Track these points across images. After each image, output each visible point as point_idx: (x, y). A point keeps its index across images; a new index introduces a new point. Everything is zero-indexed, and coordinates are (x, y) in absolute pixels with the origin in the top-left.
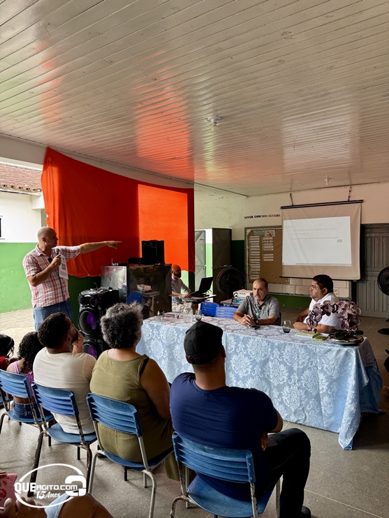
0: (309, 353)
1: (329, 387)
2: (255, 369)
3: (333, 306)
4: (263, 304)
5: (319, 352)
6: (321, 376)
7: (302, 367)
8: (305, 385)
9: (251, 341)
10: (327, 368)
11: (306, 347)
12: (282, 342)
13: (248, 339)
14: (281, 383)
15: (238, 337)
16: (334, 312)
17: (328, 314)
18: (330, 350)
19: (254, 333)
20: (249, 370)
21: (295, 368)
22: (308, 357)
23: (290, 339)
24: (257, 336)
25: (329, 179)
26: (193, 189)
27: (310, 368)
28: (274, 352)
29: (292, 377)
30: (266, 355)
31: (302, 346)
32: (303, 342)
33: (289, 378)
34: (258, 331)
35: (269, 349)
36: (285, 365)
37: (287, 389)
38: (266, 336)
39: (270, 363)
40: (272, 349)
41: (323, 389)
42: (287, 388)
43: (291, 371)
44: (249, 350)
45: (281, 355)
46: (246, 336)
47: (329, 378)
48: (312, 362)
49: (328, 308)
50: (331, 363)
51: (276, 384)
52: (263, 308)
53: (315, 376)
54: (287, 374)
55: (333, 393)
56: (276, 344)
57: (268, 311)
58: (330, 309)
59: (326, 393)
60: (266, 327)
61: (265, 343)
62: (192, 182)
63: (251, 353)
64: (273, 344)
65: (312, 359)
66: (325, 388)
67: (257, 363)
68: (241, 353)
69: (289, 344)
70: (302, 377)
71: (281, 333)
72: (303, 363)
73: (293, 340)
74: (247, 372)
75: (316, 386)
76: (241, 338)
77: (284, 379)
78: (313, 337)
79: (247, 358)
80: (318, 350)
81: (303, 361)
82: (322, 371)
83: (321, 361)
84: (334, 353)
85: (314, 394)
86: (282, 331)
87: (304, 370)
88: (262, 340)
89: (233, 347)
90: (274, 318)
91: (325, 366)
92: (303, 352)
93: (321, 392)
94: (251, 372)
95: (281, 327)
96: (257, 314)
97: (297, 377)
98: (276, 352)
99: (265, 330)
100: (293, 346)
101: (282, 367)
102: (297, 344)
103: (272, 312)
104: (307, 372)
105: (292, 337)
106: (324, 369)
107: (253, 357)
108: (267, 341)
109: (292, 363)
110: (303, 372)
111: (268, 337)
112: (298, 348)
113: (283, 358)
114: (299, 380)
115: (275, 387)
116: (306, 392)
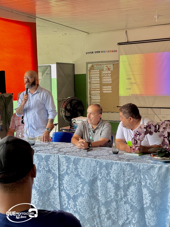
1: (152, 201)
2: (85, 188)
4: (97, 128)
5: (143, 169)
6: (145, 191)
7: (128, 183)
8: (131, 199)
9: (81, 162)
10: (150, 184)
11: (131, 165)
12: (110, 161)
13: (79, 160)
14: (109, 200)
15: (69, 158)
16: (156, 131)
17: (151, 133)
18: (152, 167)
19: (85, 155)
20: (80, 189)
21: (122, 184)
22: (133, 174)
23: (117, 158)
24: (87, 157)
26: (35, 23)
27: (134, 184)
28: (102, 171)
29: (119, 193)
30: (94, 174)
31: (127, 164)
32: (128, 160)
33: (116, 194)
34: (89, 153)
35: (98, 169)
36: (112, 182)
38: (95, 157)
39: (98, 181)
40: (101, 169)
41: (147, 203)
42: (115, 203)
43: (117, 187)
44: (80, 170)
45: (108, 174)
46: (77, 157)
47: (153, 194)
48: (136, 179)
49: (150, 128)
50: (154, 179)
51: (103, 201)
52: (96, 131)
53: (140, 192)
54: (114, 191)
55: (156, 207)
56: (104, 164)
58: (153, 129)
59: (149, 207)
60: (98, 148)
61: (94, 164)
63: (81, 172)
64: (101, 163)
65: (136, 176)
66: (149, 202)
67: (86, 183)
68: (72, 174)
69: (116, 163)
70: (127, 192)
71: (110, 154)
72: (129, 180)
73: (120, 159)
74: (78, 191)
75: (141, 201)
77: (111, 196)
78: (139, 156)
79: (77, 178)
80: (142, 167)
81: (128, 177)
82: (145, 186)
83: (144, 176)
84: (157, 170)
85: (138, 208)
86: (111, 152)
87: (129, 186)
88: (91, 160)
89: (65, 168)
90: (104, 140)
91: (148, 181)
92: (128, 169)
93: (145, 206)
94: (81, 191)
95: (111, 149)
96: (91, 138)
97: (123, 193)
98: (104, 171)
99: (95, 152)
100: (119, 165)
101: (110, 185)
102: (123, 163)
104: (133, 188)
105: (120, 156)
106: (148, 184)
107: (83, 177)
108: (96, 161)
109: (118, 181)
110: (128, 188)
111: (98, 157)
112: (123, 166)
113: (110, 176)
114: (126, 195)
115: (103, 204)
116: (132, 207)
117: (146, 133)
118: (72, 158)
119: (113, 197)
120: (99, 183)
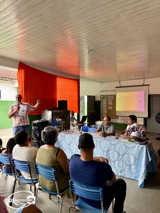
0: (127, 147)
1: (135, 161)
2: (104, 153)
3: (136, 128)
4: (108, 127)
5: (131, 147)
6: (131, 157)
7: (124, 153)
8: (125, 160)
9: (103, 142)
10: (134, 154)
11: (125, 145)
12: (115, 143)
13: (101, 141)
14: (115, 160)
15: (97, 140)
16: (137, 130)
17: (134, 131)
18: (135, 146)
19: (104, 139)
20: (102, 154)
21: (121, 153)
22: (126, 149)
23: (118, 142)
24: (105, 140)
25: (135, 76)
26: (79, 80)
27: (127, 154)
28: (112, 147)
29: (119, 157)
30: (109, 148)
31: (124, 144)
32: (124, 143)
33: (118, 157)
34: (105, 138)
35: (110, 146)
36: (117, 152)
37: (117, 162)
38: (109, 140)
39: (110, 151)
40: (111, 146)
41: (132, 162)
43: (119, 154)
44: (102, 146)
45: (115, 148)
46: (101, 140)
47: (135, 158)
48: (128, 151)
49: (134, 129)
50: (136, 151)
51: (113, 160)
52: (108, 129)
53: (129, 157)
54: (117, 156)
55: (136, 164)
56: (113, 144)
57: (110, 130)
58: (135, 129)
59: (133, 164)
60: (109, 137)
61: (108, 143)
62: (79, 77)
64: (112, 143)
65: (128, 150)
66: (133, 162)
67: (105, 151)
68: (98, 147)
69: (118, 144)
70: (123, 157)
71: (115, 139)
72: (124, 151)
73: (120, 142)
74: (101, 155)
75: (129, 161)
76: (99, 141)
77: (116, 158)
78: (128, 141)
79: (101, 149)
80: (130, 146)
81: (124, 150)
82: (132, 155)
83: (131, 151)
84: (137, 148)
85: (128, 164)
86: (115, 138)
87: (124, 154)
88: (107, 142)
90: (112, 133)
91: (133, 153)
92: (124, 147)
93: (131, 164)
94: (102, 155)
95: (115, 137)
96: (105, 131)
97: (121, 157)
98: (113, 147)
99: (108, 138)
101: (115, 153)
102: (121, 144)
103: (111, 130)
104: (126, 155)
105: (120, 141)
106: (133, 154)
107: (103, 149)
108: (109, 142)
109: (119, 151)
110: (124, 155)
111: (110, 141)
112: (122, 145)
113: (116, 149)
114: (122, 158)
115: (112, 161)
116: (125, 163)
117: (132, 131)
118: (99, 140)
119: (117, 159)
120: (110, 152)
